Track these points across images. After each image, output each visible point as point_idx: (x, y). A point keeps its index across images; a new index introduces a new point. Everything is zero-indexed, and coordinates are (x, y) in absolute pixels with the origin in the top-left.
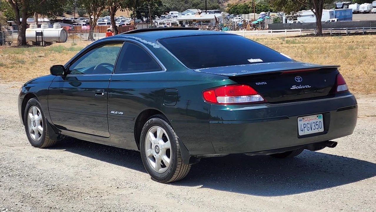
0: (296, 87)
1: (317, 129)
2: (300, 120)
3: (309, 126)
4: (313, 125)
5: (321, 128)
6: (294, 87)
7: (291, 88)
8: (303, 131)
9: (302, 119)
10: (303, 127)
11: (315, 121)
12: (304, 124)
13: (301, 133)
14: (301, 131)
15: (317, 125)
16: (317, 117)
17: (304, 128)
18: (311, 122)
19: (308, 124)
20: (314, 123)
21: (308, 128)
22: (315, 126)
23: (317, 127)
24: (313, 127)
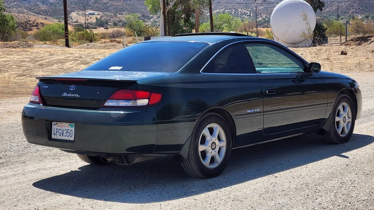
0: (66, 94)
1: (68, 136)
2: (54, 125)
3: (61, 131)
4: (65, 132)
5: (71, 136)
6: (65, 94)
7: (62, 95)
8: (56, 135)
9: (56, 124)
10: (55, 131)
11: (67, 129)
12: (57, 129)
13: (53, 137)
14: (54, 134)
15: (68, 132)
16: (69, 125)
17: (57, 132)
18: (63, 128)
19: (60, 130)
20: (65, 130)
21: (60, 134)
22: (66, 133)
23: (68, 134)
24: (65, 134)
